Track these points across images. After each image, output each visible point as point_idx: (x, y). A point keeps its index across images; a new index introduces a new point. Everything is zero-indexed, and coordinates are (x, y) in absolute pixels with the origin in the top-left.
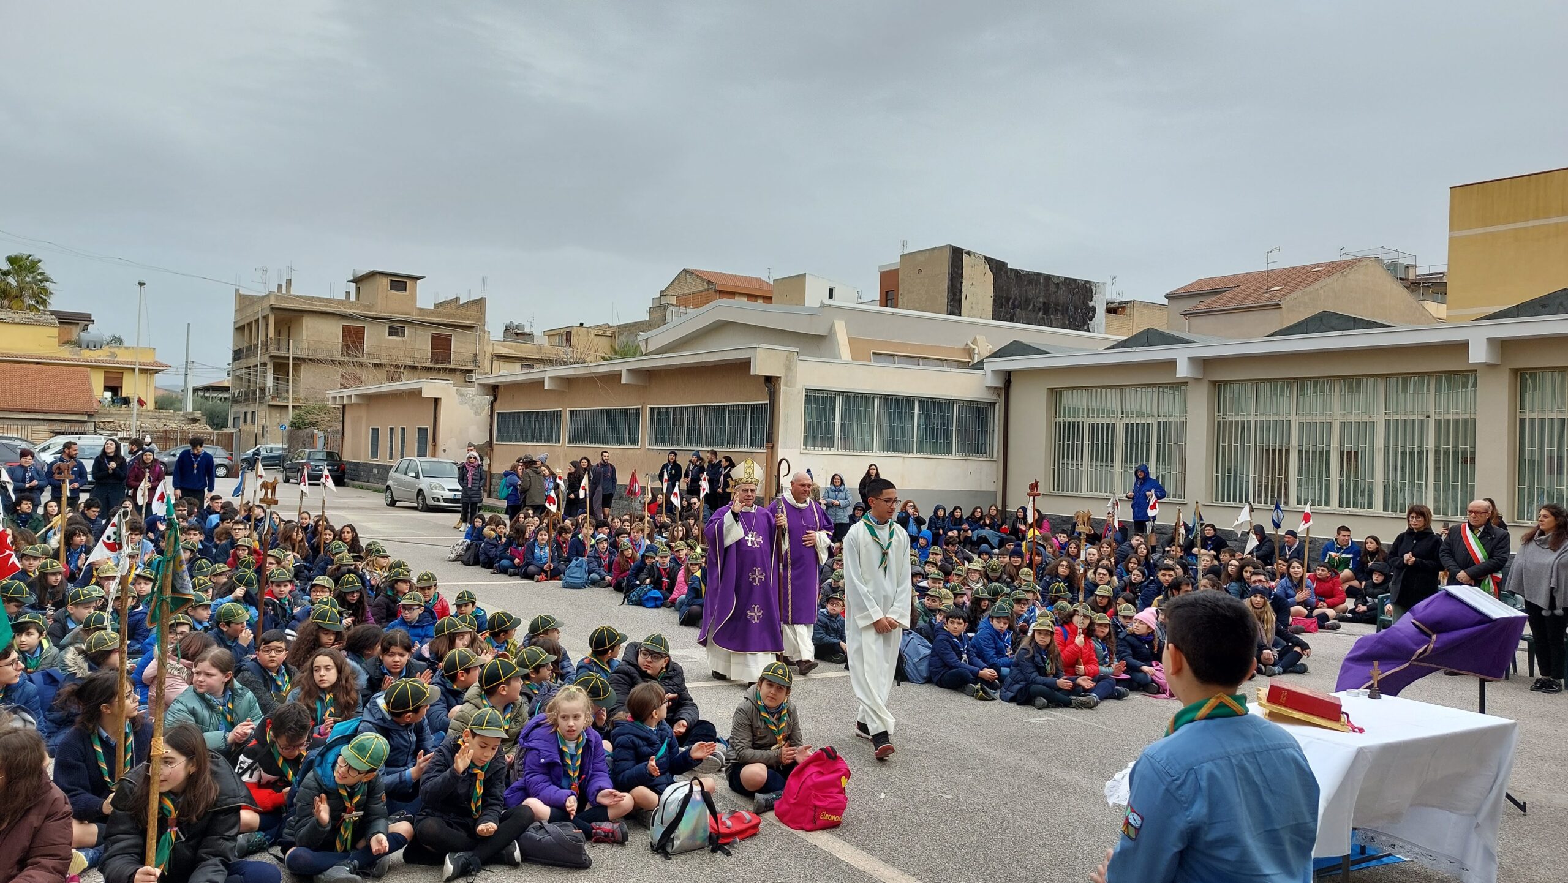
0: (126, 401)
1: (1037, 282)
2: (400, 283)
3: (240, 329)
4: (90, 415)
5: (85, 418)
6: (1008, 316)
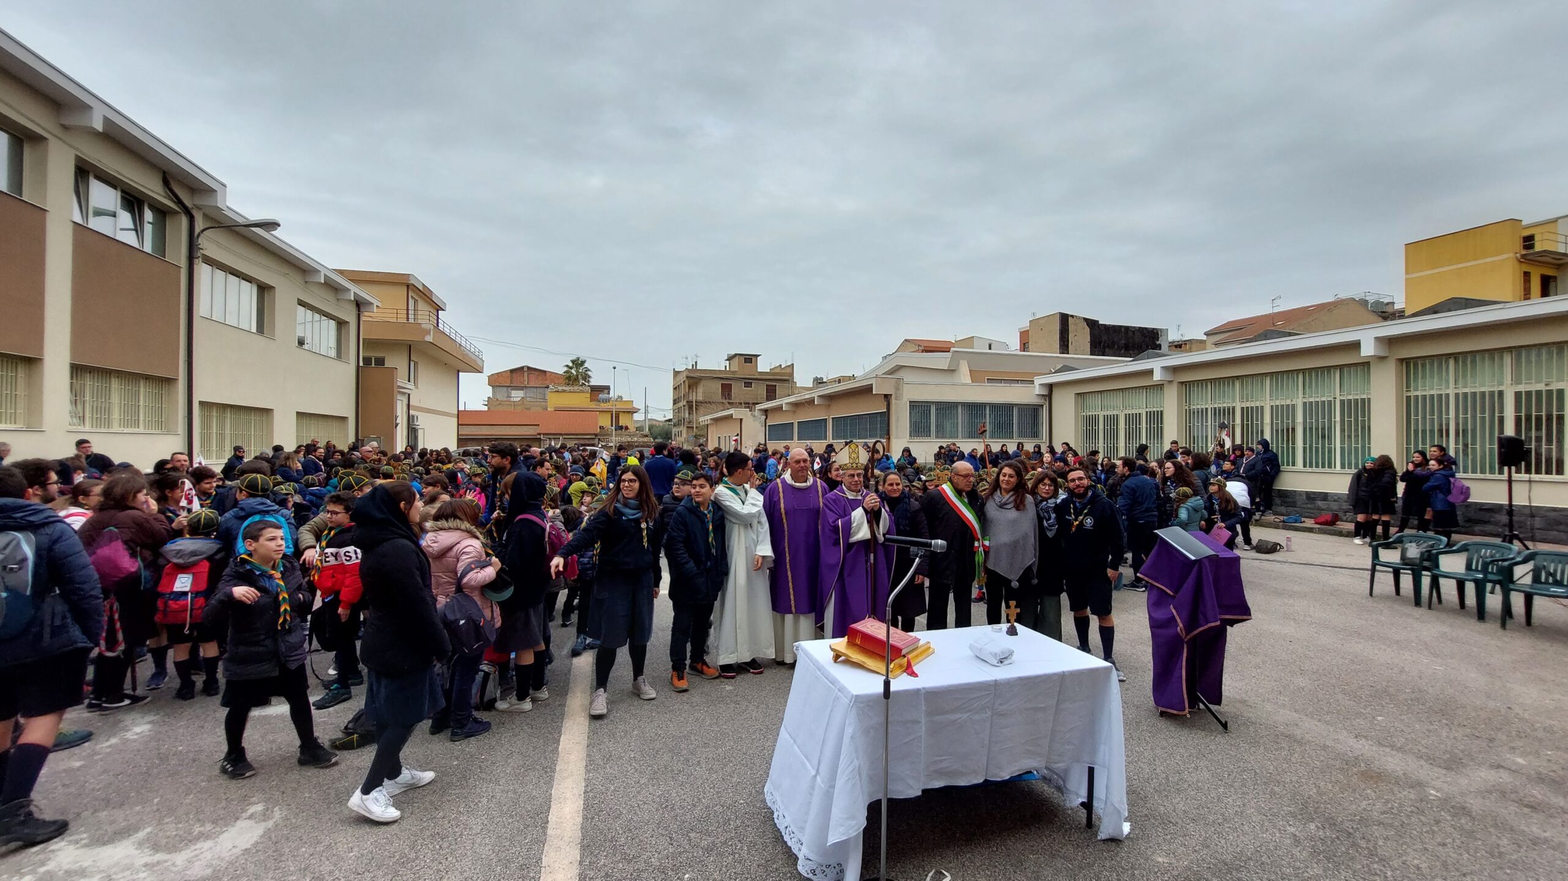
1: (1121, 331)
2: (750, 359)
3: (675, 388)
4: (596, 435)
6: (1101, 351)
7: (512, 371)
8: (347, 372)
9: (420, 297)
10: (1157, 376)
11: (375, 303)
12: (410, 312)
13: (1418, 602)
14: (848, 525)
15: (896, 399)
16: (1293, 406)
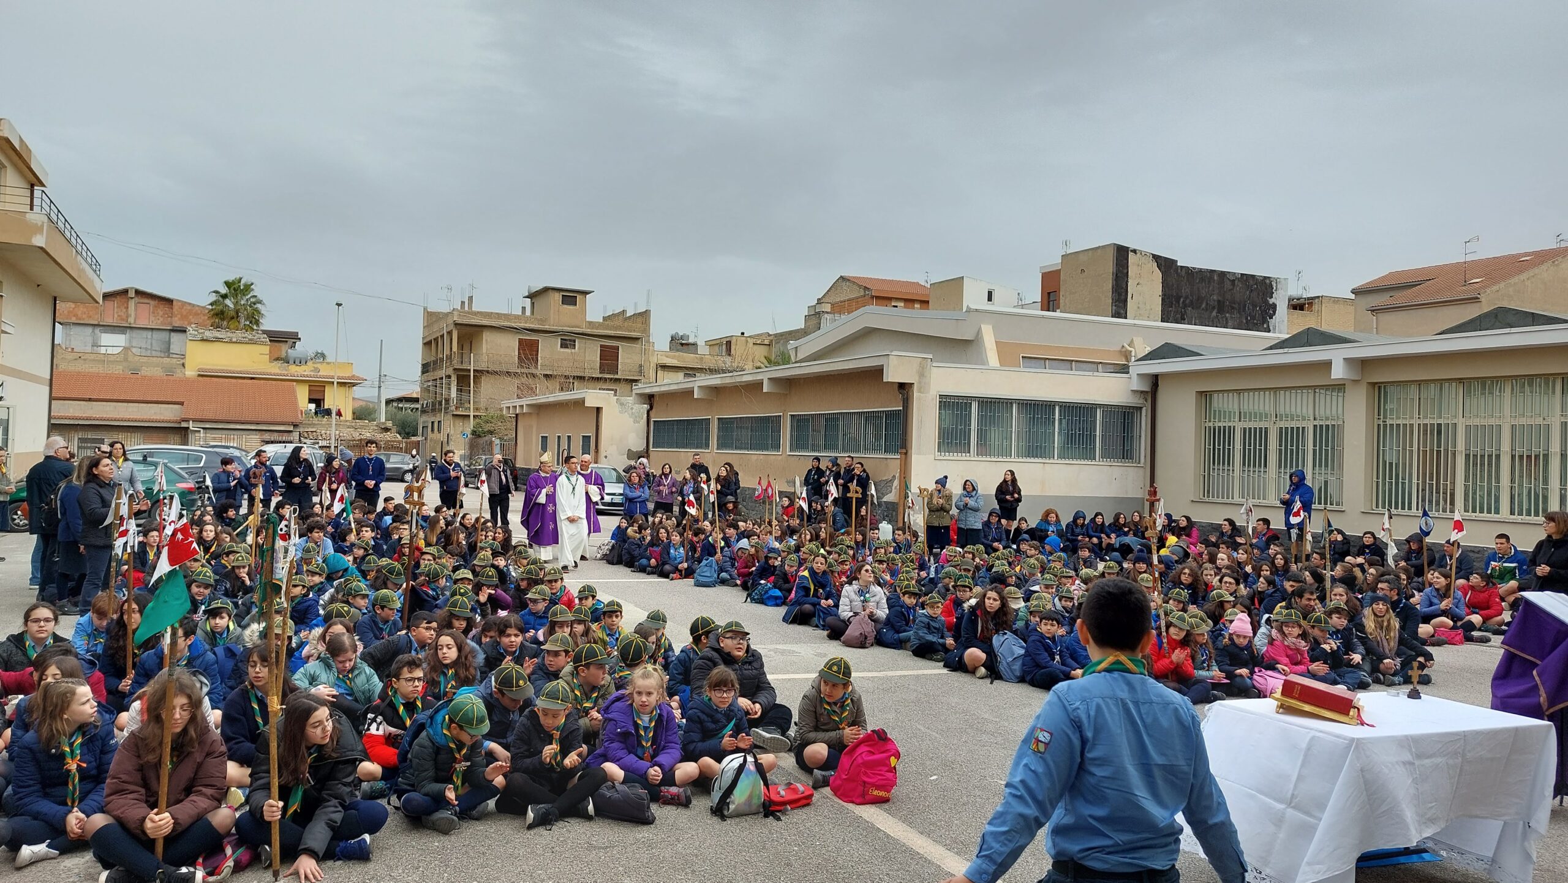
0: (328, 412)
1: (1211, 279)
2: (570, 297)
3: (427, 344)
4: (297, 426)
5: (291, 428)
6: (1179, 316)
16: (1547, 427)
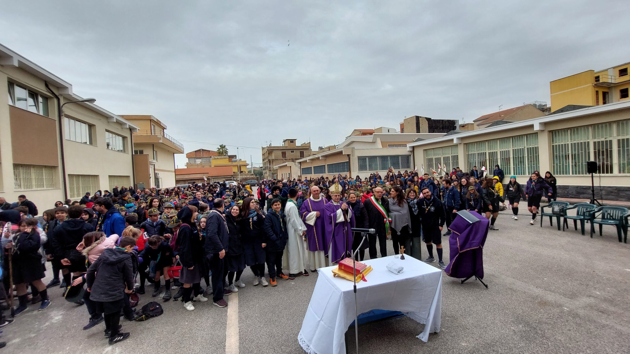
0: (242, 172)
1: (439, 122)
2: (292, 141)
3: (263, 155)
4: (232, 176)
6: (433, 131)
7: (196, 151)
8: (128, 157)
9: (156, 124)
10: (455, 142)
11: (138, 128)
12: (152, 131)
13: (559, 229)
14: (335, 216)
15: (352, 156)
16: (509, 151)
